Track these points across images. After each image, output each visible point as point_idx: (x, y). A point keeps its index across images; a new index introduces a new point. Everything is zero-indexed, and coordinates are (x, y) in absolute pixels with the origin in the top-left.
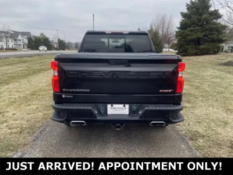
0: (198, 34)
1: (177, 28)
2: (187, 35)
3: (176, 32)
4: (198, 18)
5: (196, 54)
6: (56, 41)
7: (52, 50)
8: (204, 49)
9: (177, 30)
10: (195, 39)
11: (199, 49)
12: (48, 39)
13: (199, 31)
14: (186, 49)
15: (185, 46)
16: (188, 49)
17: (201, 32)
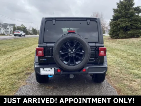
0: (127, 24)
1: (111, 19)
2: (118, 24)
3: (110, 22)
4: (126, 13)
5: (125, 38)
6: (31, 29)
7: (28, 35)
8: (131, 34)
9: (111, 21)
10: (124, 27)
11: (127, 34)
12: (26, 28)
13: (127, 21)
14: (117, 34)
15: (117, 32)
16: (119, 34)
17: (129, 22)
